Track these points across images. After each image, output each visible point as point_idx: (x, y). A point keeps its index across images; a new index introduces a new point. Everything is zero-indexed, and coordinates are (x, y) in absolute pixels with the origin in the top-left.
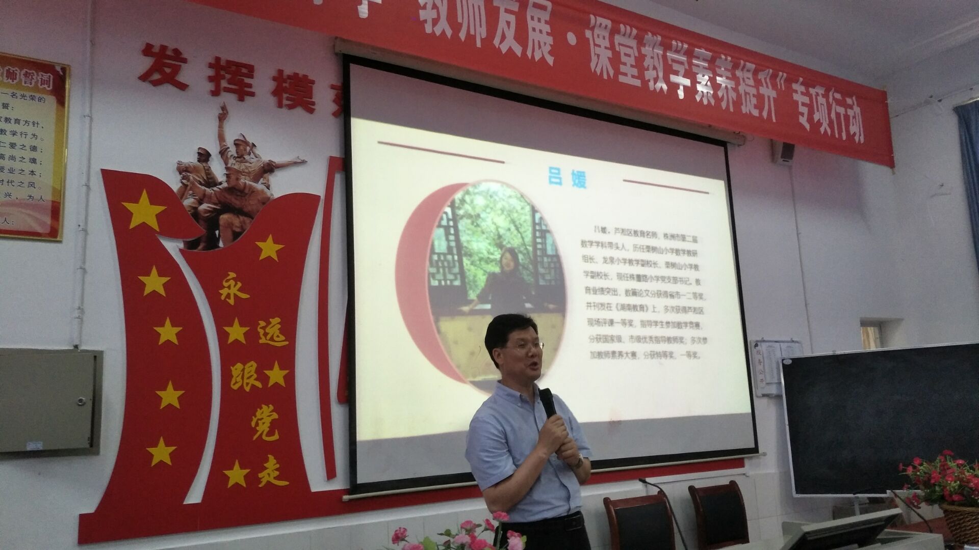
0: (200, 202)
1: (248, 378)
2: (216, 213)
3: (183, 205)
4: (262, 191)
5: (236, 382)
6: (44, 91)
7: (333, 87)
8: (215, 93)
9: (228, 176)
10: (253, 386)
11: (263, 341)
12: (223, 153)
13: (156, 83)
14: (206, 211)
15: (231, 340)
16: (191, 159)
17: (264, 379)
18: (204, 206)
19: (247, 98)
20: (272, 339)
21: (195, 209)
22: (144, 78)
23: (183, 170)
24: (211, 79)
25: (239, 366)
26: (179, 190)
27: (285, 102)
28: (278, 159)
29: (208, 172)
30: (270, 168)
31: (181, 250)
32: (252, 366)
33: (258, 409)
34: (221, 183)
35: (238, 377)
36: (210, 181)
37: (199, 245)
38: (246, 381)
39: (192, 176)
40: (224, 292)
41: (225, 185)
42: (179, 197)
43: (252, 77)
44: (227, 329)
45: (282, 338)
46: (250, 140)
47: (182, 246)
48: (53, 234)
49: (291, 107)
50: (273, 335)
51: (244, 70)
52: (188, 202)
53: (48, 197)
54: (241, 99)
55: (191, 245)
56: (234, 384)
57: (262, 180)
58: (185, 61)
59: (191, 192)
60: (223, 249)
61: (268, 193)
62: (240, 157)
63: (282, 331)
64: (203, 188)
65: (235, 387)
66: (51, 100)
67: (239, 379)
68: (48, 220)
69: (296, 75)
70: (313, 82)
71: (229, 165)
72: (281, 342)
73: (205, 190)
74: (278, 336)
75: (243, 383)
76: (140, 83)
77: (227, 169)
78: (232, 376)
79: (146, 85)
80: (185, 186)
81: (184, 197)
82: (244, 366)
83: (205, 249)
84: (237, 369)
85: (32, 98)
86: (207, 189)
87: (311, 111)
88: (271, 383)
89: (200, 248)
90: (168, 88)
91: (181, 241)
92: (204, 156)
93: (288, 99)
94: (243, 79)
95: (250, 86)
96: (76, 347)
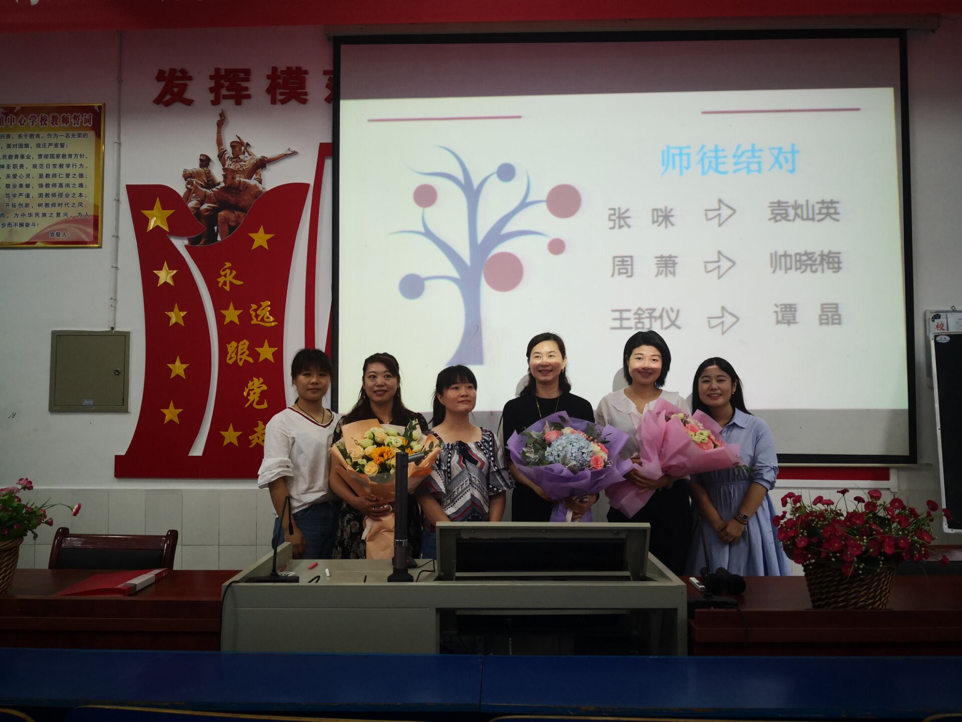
0: (202, 203)
1: (242, 354)
2: (214, 212)
3: (188, 207)
4: (255, 186)
5: (231, 358)
6: (87, 128)
7: (326, 73)
8: (215, 102)
9: (225, 176)
10: (245, 361)
11: (254, 322)
12: (221, 156)
13: (167, 104)
14: (206, 210)
15: (227, 321)
16: (194, 166)
17: (255, 355)
18: (205, 206)
19: (245, 101)
20: (262, 320)
22: (158, 101)
23: (188, 176)
24: (212, 90)
25: (234, 344)
26: (185, 195)
27: (280, 97)
28: (269, 155)
29: (209, 175)
30: (263, 163)
31: (186, 246)
32: (245, 344)
33: (250, 382)
34: (219, 184)
35: (232, 353)
36: (210, 183)
38: (239, 357)
39: (194, 181)
40: (221, 280)
41: (223, 185)
42: (184, 200)
43: (248, 80)
44: (223, 312)
45: (272, 319)
46: (245, 141)
47: (186, 242)
49: (283, 102)
50: (263, 318)
51: (242, 75)
52: (192, 204)
53: (91, 213)
54: (238, 103)
55: (194, 242)
56: (229, 360)
57: (254, 176)
58: (190, 78)
59: (194, 195)
60: (221, 242)
61: (260, 187)
62: (236, 158)
63: (271, 313)
64: (204, 190)
65: (230, 362)
66: (92, 134)
67: (234, 355)
68: (91, 230)
69: (289, 69)
70: (306, 72)
71: (226, 167)
72: (271, 322)
73: (206, 192)
74: (268, 318)
75: (237, 359)
76: (156, 106)
77: (224, 170)
78: (228, 353)
79: (161, 107)
80: (189, 190)
81: (189, 201)
82: (238, 343)
83: (205, 243)
84: (232, 347)
85: (79, 135)
86: (208, 191)
87: (304, 102)
88: (261, 359)
89: (202, 242)
90: (177, 105)
91: (186, 238)
92: (205, 161)
93: (281, 94)
94: (240, 85)
95: (246, 89)
96: (112, 328)
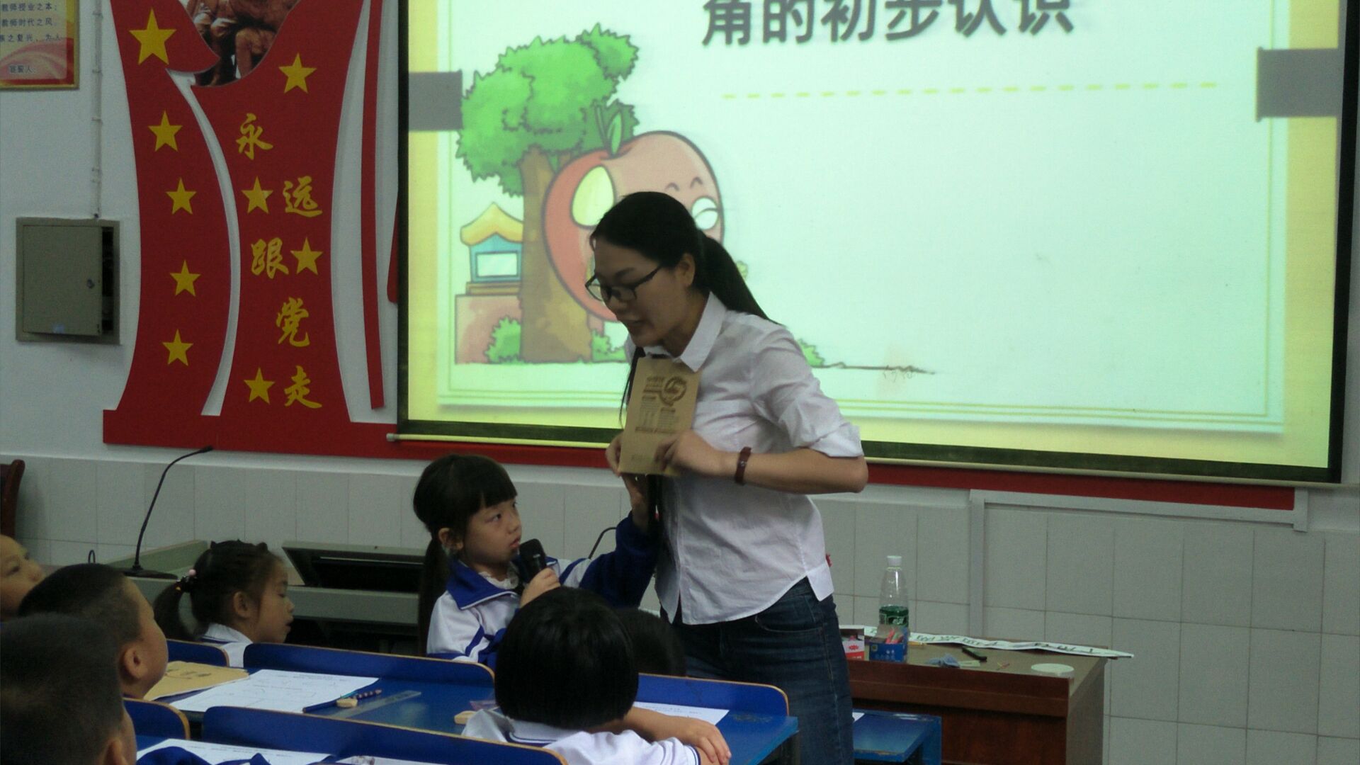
0: (213, 17)
1: (273, 260)
2: (231, 30)
5: (258, 266)
10: (278, 272)
11: (289, 209)
14: (220, 29)
15: (251, 207)
17: (290, 261)
18: (218, 22)
20: (301, 207)
21: (207, 27)
25: (261, 243)
26: (189, 4)
32: (276, 245)
33: (285, 304)
35: (260, 257)
37: (211, 79)
38: (269, 264)
40: (242, 142)
44: (246, 192)
45: (314, 205)
48: (69, 79)
50: (301, 203)
53: (63, 34)
55: (203, 80)
56: (255, 268)
59: (202, 5)
63: (314, 195)
65: (257, 272)
67: (261, 262)
68: (63, 62)
72: (312, 211)
74: (308, 203)
75: (265, 269)
78: (254, 257)
82: (267, 244)
84: (258, 247)
88: (300, 268)
89: (214, 81)
96: (96, 216)
